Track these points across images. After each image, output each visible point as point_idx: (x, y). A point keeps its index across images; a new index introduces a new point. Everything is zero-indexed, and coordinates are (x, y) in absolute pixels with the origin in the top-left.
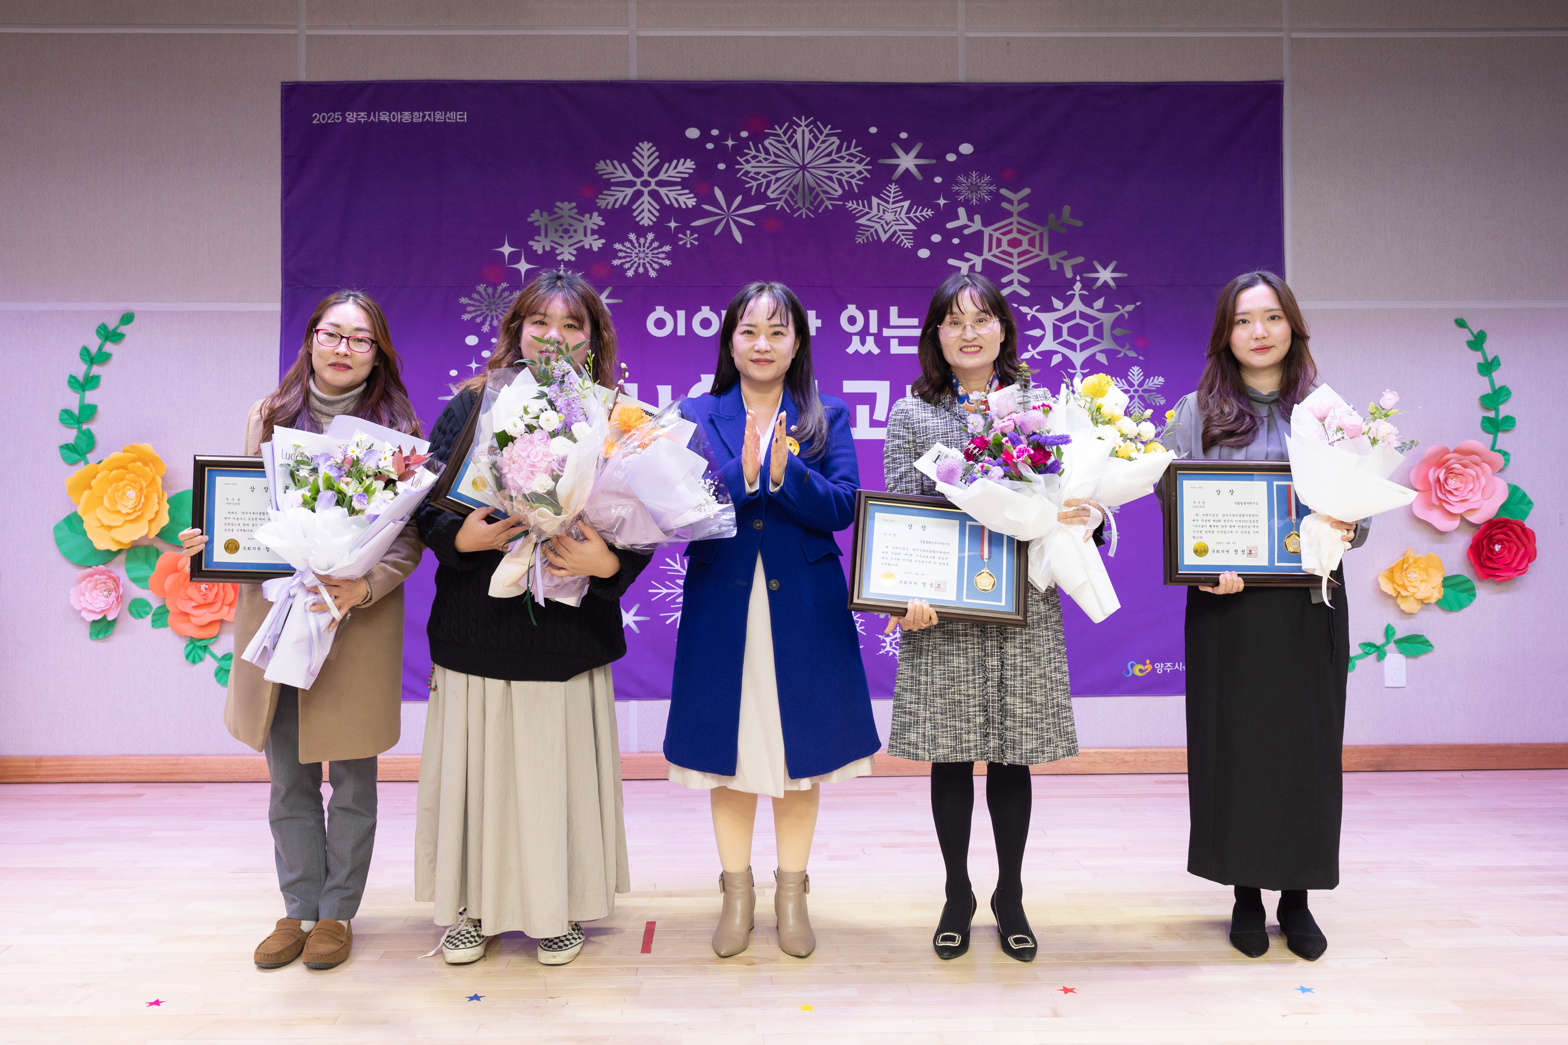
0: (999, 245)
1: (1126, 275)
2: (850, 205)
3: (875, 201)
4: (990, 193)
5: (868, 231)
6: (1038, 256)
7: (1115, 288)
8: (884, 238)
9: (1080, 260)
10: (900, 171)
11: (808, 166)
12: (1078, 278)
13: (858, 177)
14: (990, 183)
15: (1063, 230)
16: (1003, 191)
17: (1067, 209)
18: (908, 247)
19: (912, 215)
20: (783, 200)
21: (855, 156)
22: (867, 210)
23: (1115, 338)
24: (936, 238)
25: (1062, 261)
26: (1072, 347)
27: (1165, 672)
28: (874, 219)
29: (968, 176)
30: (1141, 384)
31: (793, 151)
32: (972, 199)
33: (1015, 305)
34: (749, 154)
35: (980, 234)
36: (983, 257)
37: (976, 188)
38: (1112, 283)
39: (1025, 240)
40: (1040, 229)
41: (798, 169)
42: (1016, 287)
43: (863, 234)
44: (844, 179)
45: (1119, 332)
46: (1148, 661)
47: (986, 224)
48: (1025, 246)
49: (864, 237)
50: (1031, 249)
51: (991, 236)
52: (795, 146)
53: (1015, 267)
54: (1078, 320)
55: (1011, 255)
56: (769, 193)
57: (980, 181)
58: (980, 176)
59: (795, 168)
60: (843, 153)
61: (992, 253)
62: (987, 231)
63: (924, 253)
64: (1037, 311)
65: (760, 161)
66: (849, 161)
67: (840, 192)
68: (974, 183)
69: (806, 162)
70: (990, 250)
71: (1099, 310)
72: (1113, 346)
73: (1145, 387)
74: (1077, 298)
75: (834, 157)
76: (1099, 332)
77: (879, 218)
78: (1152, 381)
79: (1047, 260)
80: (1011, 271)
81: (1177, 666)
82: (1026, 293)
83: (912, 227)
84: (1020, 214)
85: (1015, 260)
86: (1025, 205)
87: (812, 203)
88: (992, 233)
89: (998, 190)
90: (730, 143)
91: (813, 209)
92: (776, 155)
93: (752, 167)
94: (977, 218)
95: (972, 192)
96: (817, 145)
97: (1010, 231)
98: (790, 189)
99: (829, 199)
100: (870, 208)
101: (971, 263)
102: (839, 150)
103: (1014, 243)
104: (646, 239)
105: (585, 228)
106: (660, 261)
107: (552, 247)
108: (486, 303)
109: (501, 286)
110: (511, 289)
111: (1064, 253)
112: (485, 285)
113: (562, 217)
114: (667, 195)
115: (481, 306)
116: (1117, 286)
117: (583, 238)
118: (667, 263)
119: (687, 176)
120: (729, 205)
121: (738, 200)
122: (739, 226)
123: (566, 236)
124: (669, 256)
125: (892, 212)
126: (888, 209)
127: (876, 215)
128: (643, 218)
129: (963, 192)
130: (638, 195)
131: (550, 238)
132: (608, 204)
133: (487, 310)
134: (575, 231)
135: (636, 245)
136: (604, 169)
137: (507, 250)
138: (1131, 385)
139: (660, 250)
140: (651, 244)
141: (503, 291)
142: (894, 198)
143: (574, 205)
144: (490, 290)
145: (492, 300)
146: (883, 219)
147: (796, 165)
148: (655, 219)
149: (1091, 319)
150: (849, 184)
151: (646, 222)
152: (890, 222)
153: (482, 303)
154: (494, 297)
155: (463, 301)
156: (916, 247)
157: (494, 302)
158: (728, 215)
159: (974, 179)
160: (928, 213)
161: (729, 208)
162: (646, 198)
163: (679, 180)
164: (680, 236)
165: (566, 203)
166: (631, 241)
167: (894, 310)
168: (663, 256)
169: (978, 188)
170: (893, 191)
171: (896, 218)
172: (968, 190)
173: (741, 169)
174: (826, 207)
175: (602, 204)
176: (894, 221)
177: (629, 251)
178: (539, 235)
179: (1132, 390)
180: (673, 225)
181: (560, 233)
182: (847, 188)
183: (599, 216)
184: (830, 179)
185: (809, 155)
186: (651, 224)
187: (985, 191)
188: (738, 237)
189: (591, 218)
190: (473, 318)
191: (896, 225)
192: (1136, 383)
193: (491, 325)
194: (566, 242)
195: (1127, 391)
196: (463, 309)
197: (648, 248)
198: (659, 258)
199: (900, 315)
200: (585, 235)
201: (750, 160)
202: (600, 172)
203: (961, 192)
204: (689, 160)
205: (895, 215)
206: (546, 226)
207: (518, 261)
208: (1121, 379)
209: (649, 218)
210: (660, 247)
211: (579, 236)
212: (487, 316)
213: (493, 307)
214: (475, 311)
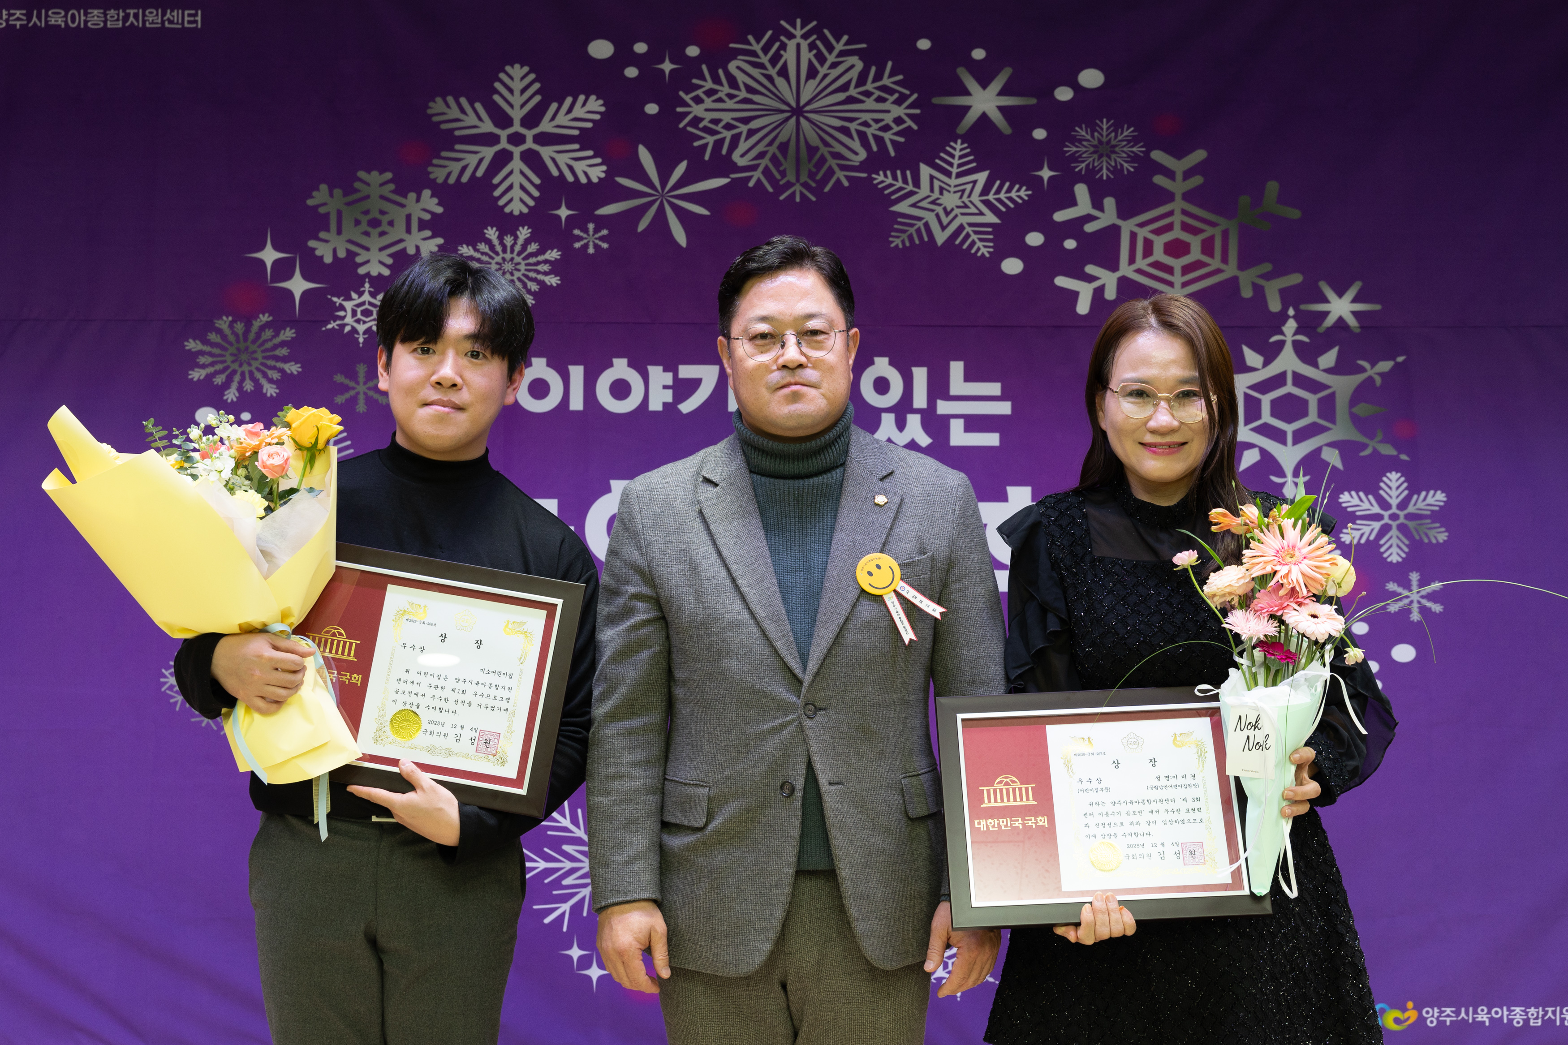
0: (1147, 250)
1: (1377, 307)
2: (881, 178)
3: (925, 171)
4: (1133, 158)
5: (912, 225)
6: (1218, 271)
7: (1358, 331)
8: (941, 237)
9: (1295, 279)
10: (971, 117)
11: (808, 108)
12: (1291, 312)
13: (896, 129)
14: (1134, 141)
15: (1266, 226)
16: (1157, 155)
17: (1272, 188)
18: (983, 254)
19: (991, 197)
20: (761, 170)
21: (891, 91)
22: (910, 187)
23: (1357, 421)
24: (1035, 239)
25: (1261, 282)
26: (1278, 436)
27: (1441, 1023)
28: (924, 204)
29: (1093, 128)
30: (1403, 505)
31: (780, 82)
32: (1101, 169)
34: (700, 87)
35: (1113, 232)
36: (1118, 274)
37: (1105, 149)
38: (1352, 322)
39: (1195, 242)
40: (1224, 223)
41: (788, 114)
43: (904, 231)
44: (869, 132)
45: (1363, 409)
46: (1410, 1005)
47: (1124, 213)
48: (1195, 254)
49: (904, 236)
50: (1205, 259)
51: (1133, 236)
52: (784, 72)
54: (1289, 388)
55: (1169, 270)
56: (736, 156)
57: (1116, 137)
58: (1117, 127)
59: (783, 111)
60: (869, 86)
61: (1134, 267)
62: (1127, 227)
63: (1012, 266)
65: (720, 100)
66: (880, 100)
67: (863, 155)
68: (1104, 140)
69: (802, 103)
70: (1132, 260)
71: (1328, 371)
72: (1354, 435)
73: (1411, 509)
74: (1288, 352)
75: (853, 92)
76: (1327, 408)
77: (933, 202)
78: (1425, 499)
79: (1235, 280)
81: (1463, 1015)
83: (991, 218)
84: (1188, 196)
85: (1178, 278)
86: (1197, 180)
87: (812, 175)
88: (1136, 230)
89: (1147, 153)
90: (667, 67)
91: (814, 185)
92: (750, 89)
93: (707, 110)
94: (1109, 203)
95: (1100, 156)
96: (823, 71)
97: (1169, 228)
98: (773, 149)
99: (843, 168)
100: (917, 183)
101: (1096, 284)
102: (862, 80)
103: (1176, 249)
104: (516, 238)
105: (409, 217)
106: (540, 277)
107: (348, 251)
108: (232, 350)
109: (258, 320)
110: (277, 326)
111: (1267, 267)
112: (230, 318)
113: (367, 197)
114: (553, 160)
115: (223, 356)
116: (1361, 327)
117: (405, 236)
118: (553, 281)
119: (589, 125)
120: (664, 178)
121: (681, 169)
122: (683, 215)
123: (375, 232)
124: (556, 268)
125: (955, 192)
126: (950, 186)
127: (929, 197)
128: (511, 200)
129: (1084, 155)
130: (503, 158)
131: (346, 235)
132: (449, 174)
133: (233, 362)
134: (391, 223)
135: (499, 248)
136: (444, 114)
137: (269, 255)
138: (1385, 505)
139: (541, 258)
140: (524, 247)
141: (262, 328)
142: (959, 166)
143: (389, 175)
144: (239, 327)
145: (242, 345)
146: (940, 205)
147: (785, 108)
148: (531, 203)
149: (1313, 386)
150: (879, 140)
151: (516, 208)
152: (952, 210)
153: (224, 349)
154: (246, 339)
155: (192, 345)
156: (1000, 255)
157: (247, 348)
158: (662, 196)
159: (1105, 133)
160: (1022, 194)
161: (664, 183)
162: (517, 164)
163: (576, 132)
164: (577, 232)
165: (375, 173)
166: (489, 242)
167: (957, 369)
168: (546, 268)
169: (1112, 150)
170: (957, 154)
171: (963, 202)
172: (1094, 152)
173: (687, 114)
174: (838, 181)
175: (438, 174)
176: (958, 207)
177: (485, 258)
178: (327, 230)
179: (1386, 514)
180: (564, 212)
181: (364, 227)
182: (875, 148)
183: (432, 196)
184: (846, 131)
185: (809, 89)
186: (525, 210)
187: (1125, 155)
188: (680, 236)
189: (418, 200)
190: (210, 377)
191: (963, 214)
192: (1394, 502)
193: (240, 389)
194: (375, 242)
195: (1377, 517)
196: (191, 361)
197: (519, 254)
198: (538, 272)
199: (969, 377)
200: (409, 231)
201: (703, 96)
202: (435, 119)
203: (1080, 156)
204: (593, 98)
205: (961, 197)
206: (339, 213)
207: (289, 276)
208: (1366, 495)
209: (522, 201)
210: (541, 251)
211: (398, 232)
212: (234, 372)
213: (244, 357)
214: (212, 364)
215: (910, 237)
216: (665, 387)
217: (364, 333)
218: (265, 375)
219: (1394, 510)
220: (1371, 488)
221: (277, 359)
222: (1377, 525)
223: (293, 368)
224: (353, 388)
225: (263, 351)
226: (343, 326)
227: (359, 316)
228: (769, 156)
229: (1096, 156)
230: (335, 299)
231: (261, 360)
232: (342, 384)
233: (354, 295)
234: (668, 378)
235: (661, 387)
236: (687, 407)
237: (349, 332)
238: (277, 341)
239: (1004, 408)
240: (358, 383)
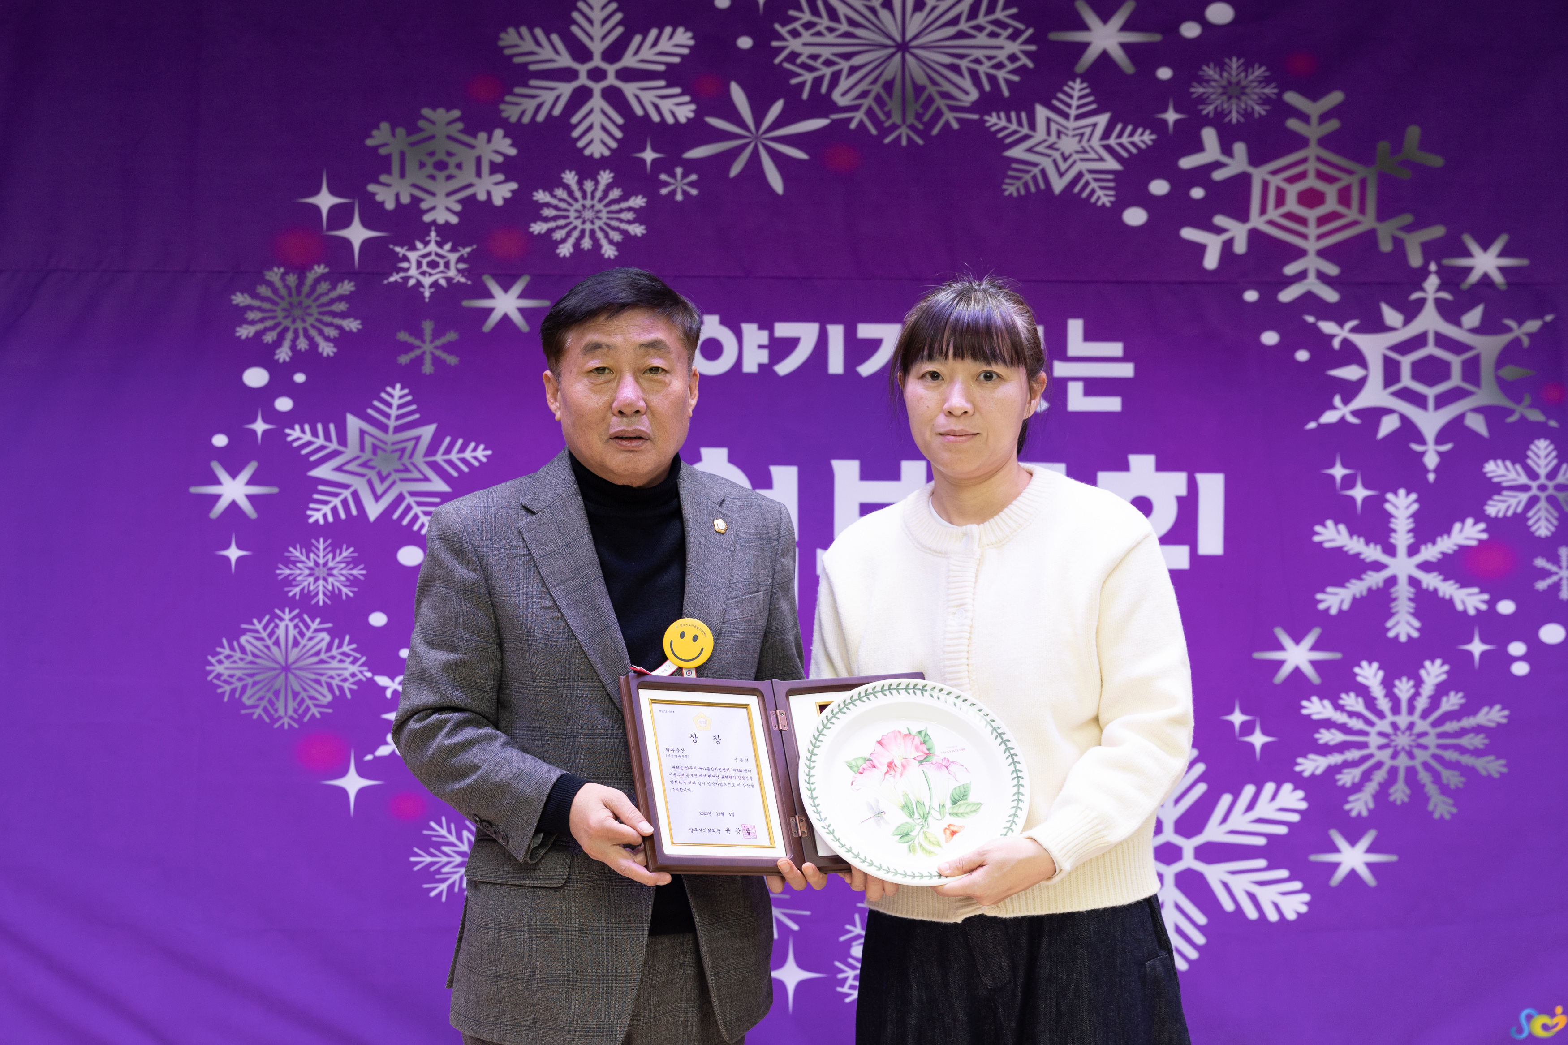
0: (1281, 199)
1: (1525, 262)
2: (995, 121)
3: (1041, 113)
4: (1265, 100)
5: (1027, 172)
6: (1355, 223)
7: (1504, 288)
8: (1058, 185)
9: (1437, 232)
10: (1090, 56)
11: (914, 43)
12: (1433, 267)
13: (1010, 66)
14: (1266, 81)
15: (1405, 175)
16: (1292, 98)
17: (1413, 133)
18: (1103, 204)
19: (1112, 141)
20: (863, 109)
21: (1003, 25)
22: (1025, 130)
23: (1504, 385)
24: (1159, 187)
25: (1402, 235)
26: (1419, 401)
28: (1040, 149)
29: (1222, 67)
31: (884, 14)
32: (1230, 112)
33: (1310, 319)
34: (796, 19)
35: (1244, 179)
36: (1249, 225)
37: (1234, 91)
38: (1498, 278)
39: (1331, 192)
40: (1361, 171)
41: (892, 50)
42: (1312, 284)
43: (1018, 178)
44: (982, 70)
45: (1510, 372)
47: (1256, 160)
48: (1331, 204)
49: (1019, 184)
50: (1341, 209)
51: (1265, 185)
52: (888, 4)
53: (1312, 246)
54: (1431, 349)
55: (1303, 221)
56: (836, 96)
57: (1246, 77)
58: (1247, 67)
59: (886, 47)
60: (981, 20)
61: (1266, 217)
62: (1259, 175)
63: (1135, 217)
64: (1353, 330)
65: (819, 34)
66: (993, 35)
67: (974, 95)
68: (1234, 80)
69: (909, 36)
70: (1263, 211)
71: (1474, 331)
72: (1499, 400)
73: (1560, 479)
74: (1430, 309)
75: (964, 26)
76: (1471, 370)
77: (1050, 147)
79: (1372, 234)
80: (1301, 253)
82: (1331, 296)
83: (1112, 164)
84: (1324, 142)
85: (1312, 231)
86: (1333, 125)
87: (919, 117)
88: (1269, 178)
89: (1280, 95)
91: (920, 127)
92: (852, 22)
93: (805, 44)
94: (1240, 148)
95: (1230, 98)
96: (931, 3)
97: (1302, 176)
98: (877, 88)
99: (953, 109)
100: (1032, 126)
101: (1225, 236)
102: (973, 13)
103: (1310, 198)
104: (597, 183)
105: (479, 160)
106: (624, 226)
107: (413, 197)
108: (284, 304)
109: (313, 272)
110: (334, 278)
111: (1407, 219)
112: (282, 270)
113: (432, 137)
114: (638, 98)
115: (274, 311)
116: (1509, 284)
117: (475, 180)
118: (638, 230)
119: (677, 60)
120: (759, 118)
121: (777, 108)
122: (778, 159)
123: (441, 175)
124: (640, 216)
125: (1074, 136)
126: (1067, 129)
127: (1044, 141)
128: (591, 142)
129: (1213, 97)
130: (581, 96)
131: (410, 178)
132: (523, 113)
133: (286, 317)
134: (459, 166)
135: (578, 194)
136: (516, 46)
137: (325, 201)
138: (1532, 475)
139: (624, 205)
140: (606, 193)
141: (318, 281)
142: (1079, 107)
143: (456, 113)
144: (292, 279)
145: (295, 299)
146: (1057, 149)
147: (889, 42)
148: (614, 145)
149: (1456, 347)
150: (992, 79)
151: (597, 150)
152: (1070, 155)
153: (276, 304)
154: (299, 293)
155: (240, 299)
156: (1120, 205)
157: (300, 303)
158: (757, 138)
159: (1234, 73)
160: (1145, 138)
161: (758, 124)
162: (597, 102)
163: (662, 68)
164: (663, 177)
165: (441, 111)
166: (567, 187)
167: (1075, 327)
168: (630, 216)
169: (1243, 91)
170: (1076, 94)
171: (1082, 147)
172: (1223, 94)
173: (783, 49)
174: (947, 124)
175: (511, 113)
176: (1077, 152)
177: (563, 205)
178: (389, 172)
179: (1534, 485)
180: (649, 155)
181: (429, 169)
182: (987, 87)
183: (505, 136)
184: (955, 69)
185: (915, 23)
186: (607, 153)
187: (1255, 97)
188: (776, 181)
189: (489, 140)
190: (259, 334)
191: (1082, 160)
192: (1543, 472)
193: (293, 347)
194: (441, 186)
195: (1525, 488)
196: (239, 316)
197: (600, 200)
198: (621, 221)
199: (1089, 336)
200: (479, 174)
201: (801, 30)
202: (507, 52)
203: (1208, 98)
204: (681, 30)
205: (1080, 141)
206: (403, 156)
207: (347, 224)
208: (1514, 463)
209: (603, 142)
210: (624, 198)
211: (467, 175)
212: (286, 329)
213: (297, 312)
214: (262, 320)
215: (1026, 185)
216: (761, 347)
217: (431, 286)
218: (321, 333)
219: (1543, 480)
220: (1519, 457)
221: (334, 314)
222: (1524, 497)
223: (353, 325)
224: (419, 347)
225: (319, 306)
226: (406, 279)
227: (425, 267)
228: (872, 95)
229: (1225, 98)
230: (398, 249)
231: (316, 316)
232: (405, 343)
233: (419, 245)
234: (763, 337)
235: (756, 347)
236: (784, 368)
237: (414, 286)
238: (334, 295)
239: (1126, 370)
240: (424, 341)
